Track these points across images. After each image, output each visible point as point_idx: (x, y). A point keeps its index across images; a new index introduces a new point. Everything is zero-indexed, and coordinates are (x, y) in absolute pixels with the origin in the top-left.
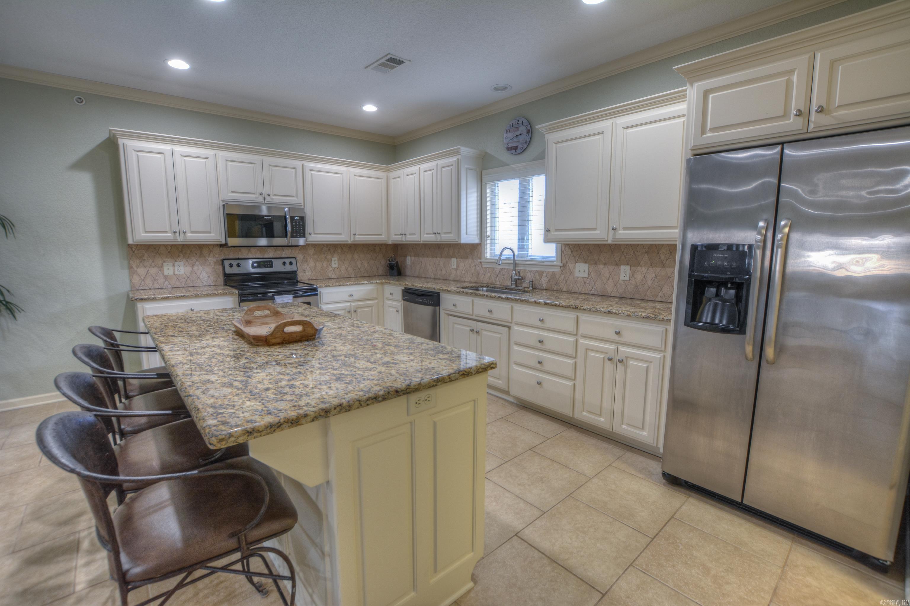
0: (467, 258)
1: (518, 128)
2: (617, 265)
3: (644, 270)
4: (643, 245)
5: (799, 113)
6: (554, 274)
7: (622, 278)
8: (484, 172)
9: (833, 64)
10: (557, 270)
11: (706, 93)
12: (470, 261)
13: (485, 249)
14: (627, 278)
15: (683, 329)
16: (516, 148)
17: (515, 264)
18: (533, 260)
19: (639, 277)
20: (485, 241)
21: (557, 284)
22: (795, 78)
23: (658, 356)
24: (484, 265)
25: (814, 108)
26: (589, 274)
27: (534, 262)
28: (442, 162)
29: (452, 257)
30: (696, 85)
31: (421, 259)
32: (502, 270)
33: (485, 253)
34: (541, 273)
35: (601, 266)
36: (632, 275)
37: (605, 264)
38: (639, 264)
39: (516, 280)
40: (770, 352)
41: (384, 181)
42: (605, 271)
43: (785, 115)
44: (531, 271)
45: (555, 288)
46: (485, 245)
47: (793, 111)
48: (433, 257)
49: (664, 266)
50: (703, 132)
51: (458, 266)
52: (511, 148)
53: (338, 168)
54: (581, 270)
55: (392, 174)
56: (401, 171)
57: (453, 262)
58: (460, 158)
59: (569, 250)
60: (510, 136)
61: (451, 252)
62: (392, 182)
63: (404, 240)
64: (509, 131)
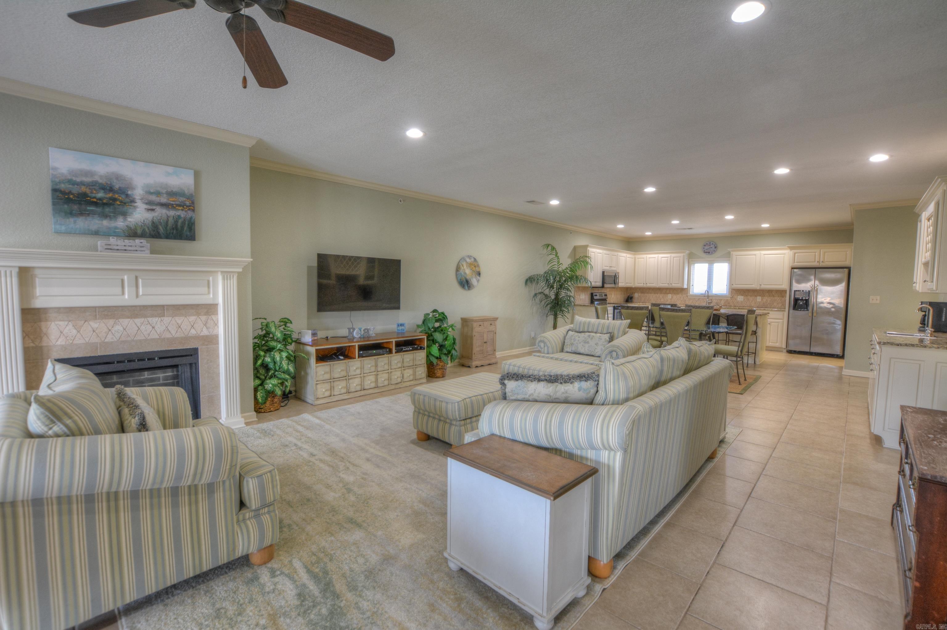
0: (678, 294)
1: (710, 245)
2: (756, 296)
3: (767, 298)
4: (766, 290)
5: (818, 262)
6: (727, 300)
7: (758, 301)
8: (690, 260)
9: (825, 253)
10: (729, 298)
11: (795, 253)
12: (680, 295)
13: (690, 290)
14: (760, 301)
15: (792, 311)
16: (709, 252)
17: (708, 296)
18: (715, 295)
19: (765, 300)
20: (690, 287)
21: (729, 303)
22: (817, 254)
23: (781, 321)
24: (689, 297)
25: (821, 261)
26: (744, 299)
27: (716, 296)
28: (673, 255)
29: (668, 294)
30: (792, 251)
31: (646, 294)
32: (699, 299)
33: (690, 292)
34: (721, 300)
35: (749, 297)
36: (762, 300)
37: (751, 296)
38: (764, 296)
39: (709, 303)
40: (815, 314)
41: (633, 259)
42: (751, 298)
43: (815, 262)
44: (715, 299)
45: (728, 305)
46: (690, 289)
47: (816, 261)
49: (774, 296)
50: (794, 263)
51: (672, 297)
52: (706, 252)
53: (624, 255)
54: (740, 298)
55: (637, 256)
56: (644, 256)
57: (670, 296)
58: (685, 254)
59: (735, 291)
60: (706, 247)
61: (668, 291)
62: (637, 260)
63: (645, 286)
64: (705, 246)
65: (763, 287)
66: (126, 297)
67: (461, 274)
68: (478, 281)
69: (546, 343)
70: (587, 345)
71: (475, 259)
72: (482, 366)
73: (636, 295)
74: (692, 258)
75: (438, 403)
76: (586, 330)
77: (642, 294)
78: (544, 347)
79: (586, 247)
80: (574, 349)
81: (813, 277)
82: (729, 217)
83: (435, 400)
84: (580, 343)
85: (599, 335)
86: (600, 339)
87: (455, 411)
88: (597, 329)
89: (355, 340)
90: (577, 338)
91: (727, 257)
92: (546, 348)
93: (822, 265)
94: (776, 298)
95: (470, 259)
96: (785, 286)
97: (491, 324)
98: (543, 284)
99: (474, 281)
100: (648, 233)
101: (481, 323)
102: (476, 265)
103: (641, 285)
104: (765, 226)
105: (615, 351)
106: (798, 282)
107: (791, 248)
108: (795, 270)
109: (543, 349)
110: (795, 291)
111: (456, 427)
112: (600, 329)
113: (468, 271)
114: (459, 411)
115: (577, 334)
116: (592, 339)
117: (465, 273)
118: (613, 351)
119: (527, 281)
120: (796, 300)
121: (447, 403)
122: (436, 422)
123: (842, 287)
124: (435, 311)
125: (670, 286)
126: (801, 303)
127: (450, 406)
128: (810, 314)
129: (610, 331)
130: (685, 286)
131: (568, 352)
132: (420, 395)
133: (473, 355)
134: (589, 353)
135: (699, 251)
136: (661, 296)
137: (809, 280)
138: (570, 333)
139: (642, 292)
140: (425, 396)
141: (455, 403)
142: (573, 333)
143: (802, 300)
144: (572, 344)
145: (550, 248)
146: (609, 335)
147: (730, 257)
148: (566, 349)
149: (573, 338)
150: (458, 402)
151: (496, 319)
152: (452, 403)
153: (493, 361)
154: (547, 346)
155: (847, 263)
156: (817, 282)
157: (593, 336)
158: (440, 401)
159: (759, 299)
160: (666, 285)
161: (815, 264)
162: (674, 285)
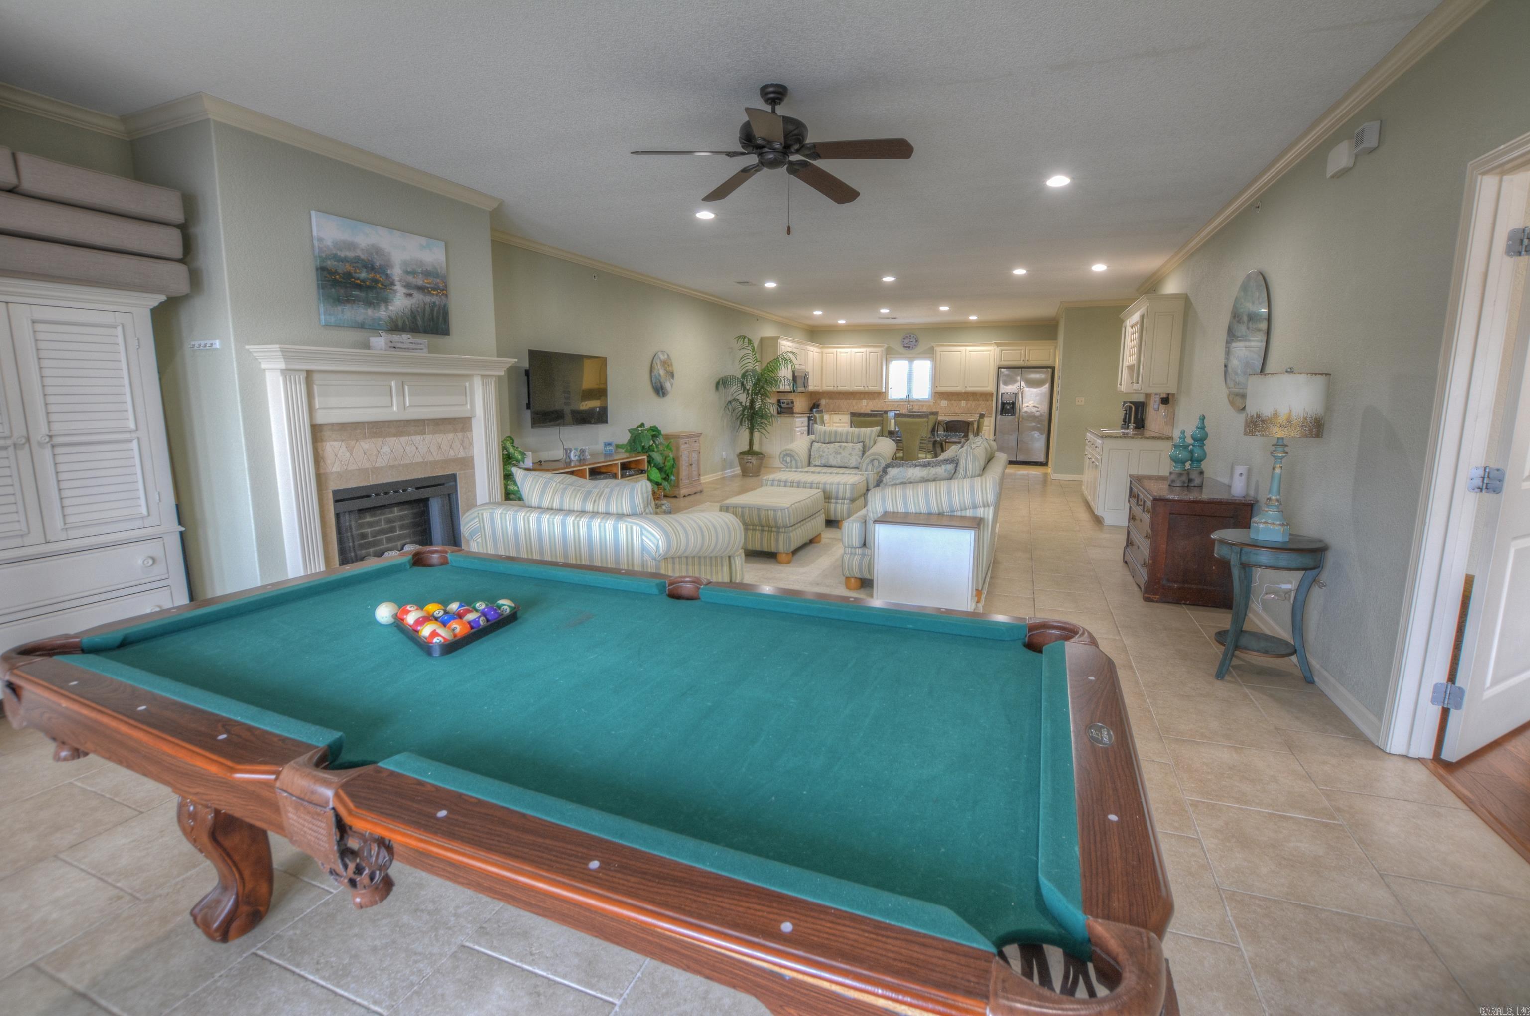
0: (875, 399)
1: (910, 338)
2: (960, 400)
3: (971, 402)
4: (971, 393)
5: (1024, 360)
6: (930, 405)
7: (962, 406)
8: (888, 356)
10: (932, 404)
12: (877, 401)
13: (888, 394)
15: (999, 417)
16: (909, 347)
17: (909, 402)
18: (917, 399)
19: (969, 405)
20: (888, 390)
21: (932, 409)
22: (1023, 351)
23: (988, 428)
24: (886, 402)
25: (1027, 360)
26: (948, 404)
27: (918, 401)
28: (869, 350)
29: (862, 399)
30: (998, 348)
31: (835, 401)
32: (899, 404)
33: (888, 396)
34: (923, 406)
35: (953, 401)
36: (966, 405)
37: (955, 400)
38: (969, 400)
39: (910, 409)
40: (1021, 419)
41: (821, 354)
42: (956, 403)
44: (917, 405)
46: (888, 392)
47: (1022, 360)
48: (846, 399)
49: (978, 400)
50: (1000, 361)
52: (906, 347)
53: (811, 348)
54: (944, 403)
55: (825, 351)
56: (834, 350)
57: (864, 402)
58: (883, 349)
59: (939, 395)
60: (907, 341)
61: (862, 396)
62: (824, 355)
63: (835, 389)
64: (904, 339)
65: (969, 389)
66: (395, 408)
67: (655, 375)
68: (672, 385)
69: (793, 457)
70: (839, 457)
71: (668, 356)
72: (689, 495)
73: (823, 402)
74: (890, 354)
75: (763, 513)
76: (833, 440)
77: (831, 401)
78: (791, 461)
79: (777, 338)
80: (824, 462)
81: (1019, 378)
82: (944, 308)
83: (759, 509)
84: (831, 454)
85: (851, 444)
86: (853, 448)
87: (786, 517)
88: (847, 438)
89: (573, 464)
90: (826, 449)
91: (930, 354)
92: (794, 462)
93: (1027, 364)
94: (980, 402)
95: (664, 356)
96: (990, 388)
97: (696, 441)
98: (735, 388)
99: (668, 385)
100: (842, 322)
101: (686, 440)
102: (669, 364)
103: (831, 389)
104: (973, 318)
105: (876, 460)
106: (1005, 384)
107: (998, 345)
108: (1002, 370)
109: (789, 465)
110: (1002, 394)
111: (786, 534)
112: (850, 438)
113: (662, 372)
114: (789, 517)
115: (824, 445)
116: (844, 449)
117: (660, 375)
118: (874, 460)
119: (718, 384)
120: (1003, 404)
121: (775, 510)
122: (758, 534)
123: (1046, 388)
124: (642, 425)
125: (867, 390)
126: (1008, 407)
127: (779, 514)
128: (1017, 420)
129: (861, 439)
130: (883, 390)
131: (816, 466)
132: (736, 507)
133: (680, 482)
134: (842, 465)
135: (897, 346)
136: (854, 402)
137: (1015, 381)
138: (816, 445)
139: (831, 398)
140: (743, 508)
141: (785, 509)
142: (820, 444)
143: (1009, 404)
144: (821, 457)
145: (746, 340)
146: (861, 444)
147: (934, 354)
148: (813, 463)
149: (821, 449)
150: (787, 508)
151: (699, 435)
152: (781, 510)
153: (699, 488)
154: (795, 459)
155: (1049, 363)
156: (1023, 384)
157: (845, 446)
158: (765, 510)
159: (963, 403)
160: (861, 389)
161: (1021, 363)
162: (871, 389)
